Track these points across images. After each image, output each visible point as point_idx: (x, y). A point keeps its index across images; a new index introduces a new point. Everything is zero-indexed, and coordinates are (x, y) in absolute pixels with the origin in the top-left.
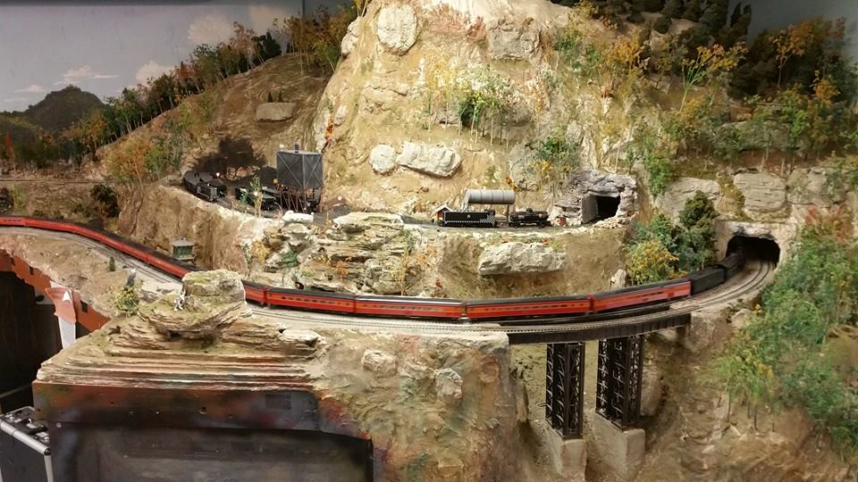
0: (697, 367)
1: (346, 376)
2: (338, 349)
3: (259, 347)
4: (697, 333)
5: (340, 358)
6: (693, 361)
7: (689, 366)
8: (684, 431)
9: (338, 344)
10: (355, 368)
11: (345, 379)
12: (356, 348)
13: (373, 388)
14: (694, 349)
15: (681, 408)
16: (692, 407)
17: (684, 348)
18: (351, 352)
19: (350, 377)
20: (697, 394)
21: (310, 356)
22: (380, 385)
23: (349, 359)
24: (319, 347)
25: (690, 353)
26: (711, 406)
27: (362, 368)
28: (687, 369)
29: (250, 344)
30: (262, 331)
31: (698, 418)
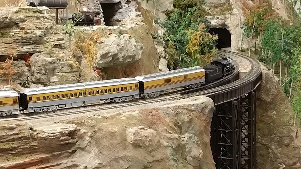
0: (275, 112)
1: (121, 158)
2: (99, 135)
3: (16, 152)
4: (268, 86)
5: (105, 142)
6: (271, 109)
7: (269, 113)
8: (280, 164)
9: (96, 129)
10: (125, 149)
11: (121, 162)
12: (116, 130)
13: (149, 163)
14: (268, 99)
15: (273, 147)
16: (280, 144)
17: (262, 100)
18: (113, 134)
19: (125, 158)
20: (280, 133)
21: (73, 149)
22: (154, 159)
23: (115, 142)
24: (81, 137)
25: (266, 103)
26: (292, 139)
27: (131, 147)
28: (268, 116)
29: (7, 150)
30: (15, 132)
31: (286, 150)
